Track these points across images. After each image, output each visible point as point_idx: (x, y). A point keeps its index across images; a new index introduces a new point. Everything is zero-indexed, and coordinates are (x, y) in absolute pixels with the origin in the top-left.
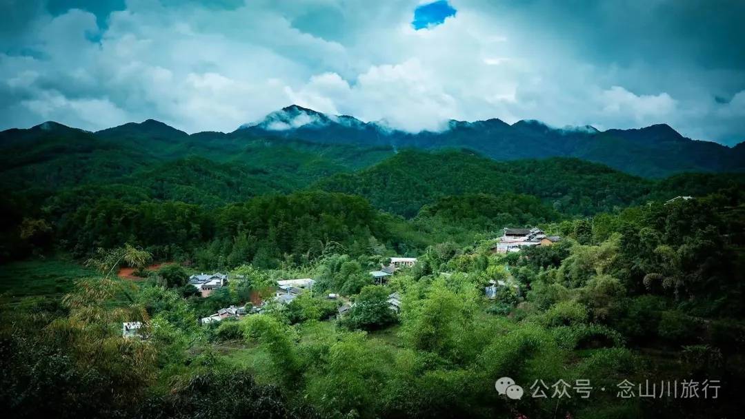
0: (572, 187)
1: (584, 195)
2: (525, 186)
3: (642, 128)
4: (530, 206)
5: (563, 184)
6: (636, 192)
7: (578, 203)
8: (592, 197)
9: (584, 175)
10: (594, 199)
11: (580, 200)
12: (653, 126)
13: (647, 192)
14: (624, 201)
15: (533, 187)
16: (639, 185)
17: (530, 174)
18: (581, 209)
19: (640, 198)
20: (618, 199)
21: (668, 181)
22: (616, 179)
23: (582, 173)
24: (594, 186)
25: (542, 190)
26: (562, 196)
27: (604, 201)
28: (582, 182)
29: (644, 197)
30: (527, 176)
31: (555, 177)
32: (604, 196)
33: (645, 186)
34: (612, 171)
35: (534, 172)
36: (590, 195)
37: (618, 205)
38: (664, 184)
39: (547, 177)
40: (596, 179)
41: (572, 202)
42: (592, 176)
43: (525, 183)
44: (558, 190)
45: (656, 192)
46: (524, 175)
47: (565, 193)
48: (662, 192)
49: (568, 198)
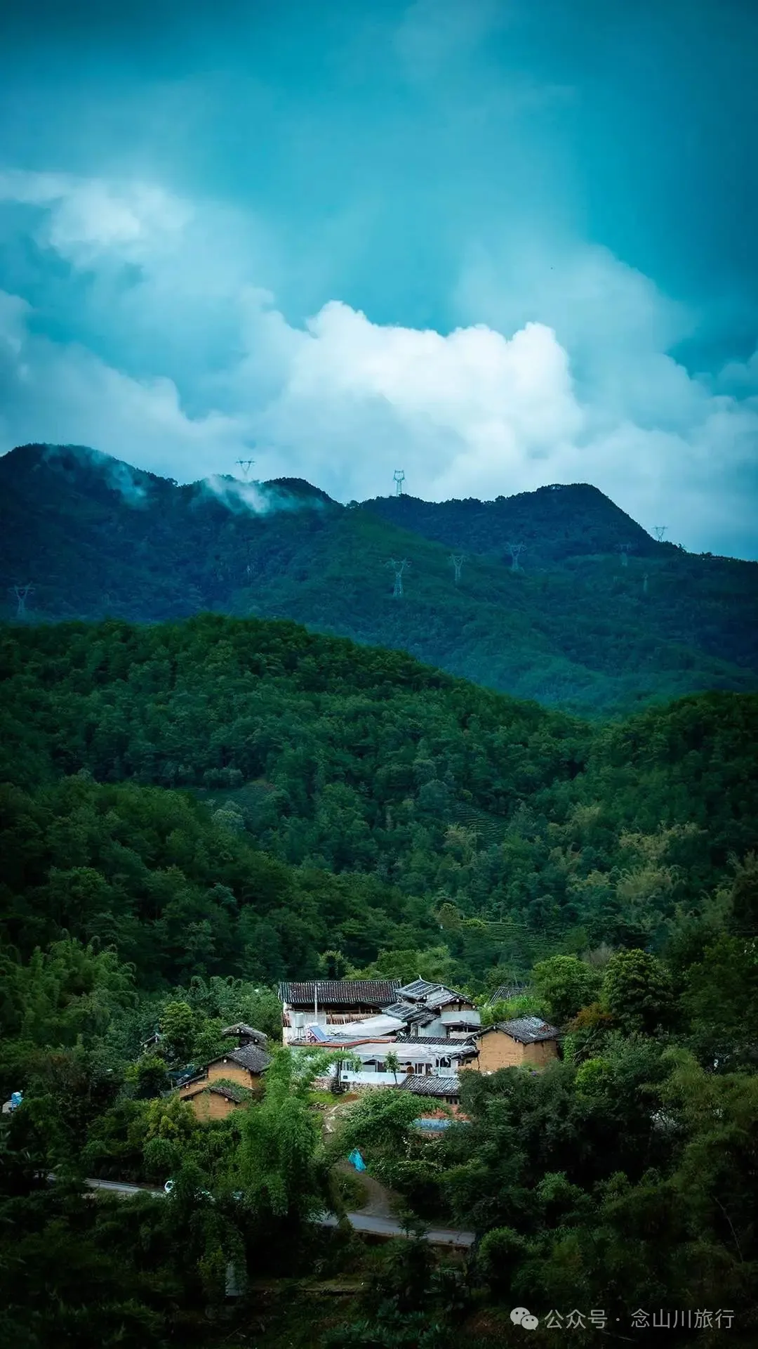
0: (286, 744)
1: (333, 778)
2: (89, 737)
3: (501, 499)
4: (175, 838)
5: (248, 730)
6: (530, 769)
7: (308, 812)
8: (363, 787)
9: (324, 696)
10: (371, 795)
11: (316, 797)
12: (544, 491)
13: (574, 768)
14: (484, 803)
15: (122, 743)
16: (541, 739)
17: (111, 689)
18: (323, 838)
19: (546, 793)
20: (463, 799)
21: (649, 726)
22: (452, 717)
23: (321, 689)
24: (369, 740)
25: (160, 756)
26: (239, 784)
27: (409, 803)
28: (324, 724)
29: (562, 789)
30: (95, 695)
31: (210, 701)
32: (408, 783)
33: (564, 745)
34: (435, 683)
35: (125, 677)
36: (353, 779)
37: (463, 820)
38: (636, 740)
39: (182, 701)
40: (377, 715)
41: (284, 808)
42: (358, 701)
43: (94, 726)
44: (225, 756)
45: (607, 770)
46: (86, 693)
47: (254, 770)
48: (628, 770)
49: (270, 790)
